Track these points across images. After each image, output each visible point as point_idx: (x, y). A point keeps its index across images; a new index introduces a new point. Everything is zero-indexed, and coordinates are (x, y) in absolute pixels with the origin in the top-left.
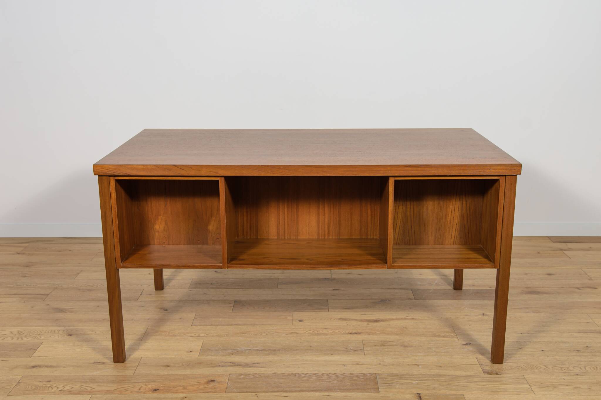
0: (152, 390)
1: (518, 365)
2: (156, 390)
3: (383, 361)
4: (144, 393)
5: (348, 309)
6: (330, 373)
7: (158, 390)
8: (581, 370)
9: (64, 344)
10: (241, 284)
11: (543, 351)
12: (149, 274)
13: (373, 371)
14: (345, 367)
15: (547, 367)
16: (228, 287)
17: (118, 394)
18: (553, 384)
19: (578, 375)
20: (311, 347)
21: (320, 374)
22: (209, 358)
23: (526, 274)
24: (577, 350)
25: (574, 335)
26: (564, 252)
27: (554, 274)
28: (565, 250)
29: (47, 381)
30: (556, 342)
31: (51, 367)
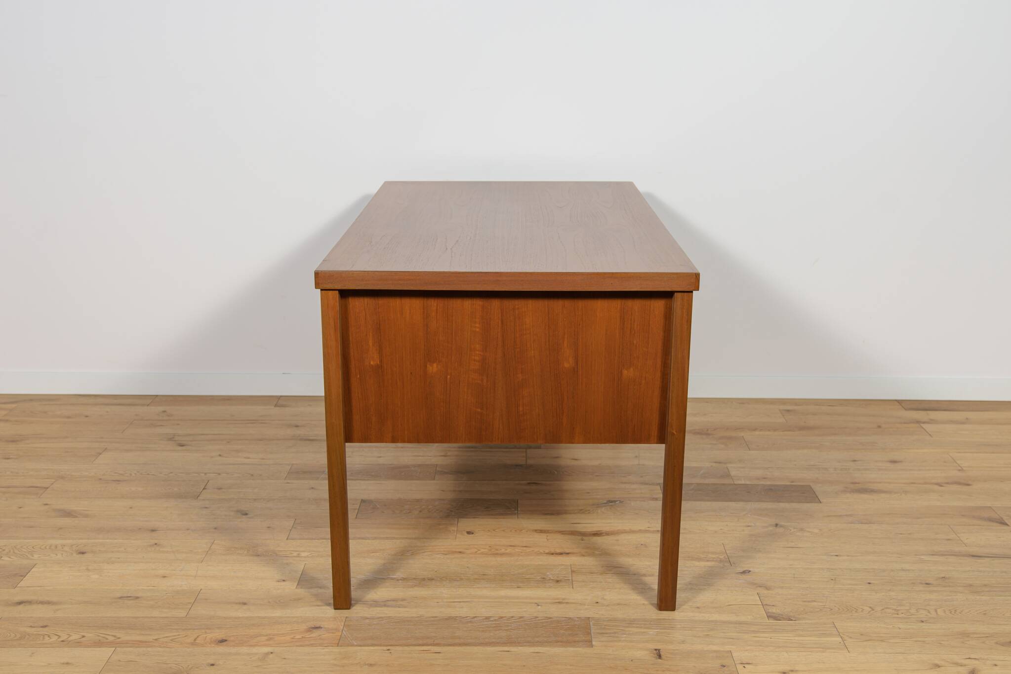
0: (216, 641)
1: (825, 607)
2: (222, 641)
3: (603, 598)
4: (203, 646)
5: (551, 514)
6: (512, 617)
7: (226, 640)
8: (928, 614)
9: (70, 567)
10: (373, 474)
11: (869, 583)
12: (220, 455)
13: (584, 614)
14: (540, 607)
15: (873, 610)
16: (351, 478)
17: (160, 647)
18: (882, 635)
19: (923, 622)
20: (484, 575)
21: (496, 618)
22: (313, 591)
23: (855, 461)
24: (927, 584)
25: (923, 559)
26: (924, 426)
27: (901, 462)
28: (924, 423)
29: (42, 627)
30: (892, 571)
31: (49, 603)
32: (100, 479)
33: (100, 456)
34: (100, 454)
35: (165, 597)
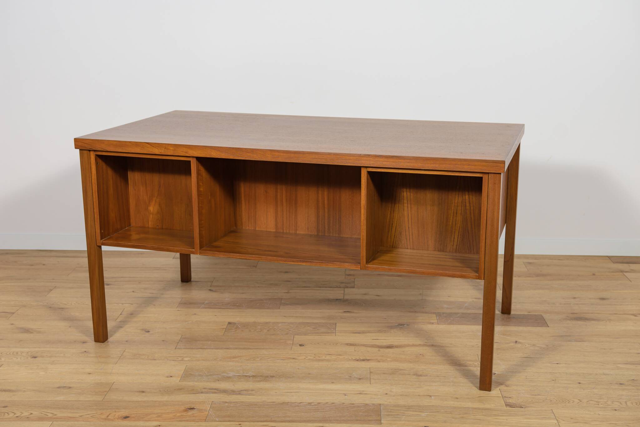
0: (122, 417)
1: (547, 399)
2: (126, 417)
3: (391, 391)
4: (112, 420)
5: (359, 333)
6: (327, 403)
7: (129, 417)
8: (621, 405)
9: (26, 367)
10: (238, 305)
11: (579, 383)
12: (133, 292)
13: (377, 402)
14: (346, 396)
15: (581, 401)
16: (222, 307)
17: (83, 421)
18: (586, 419)
19: (616, 410)
20: (309, 374)
22: (191, 384)
23: (575, 298)
24: (621, 384)
25: (619, 366)
26: (625, 274)
27: (608, 299)
28: (626, 272)
29: (3, 407)
30: (596, 374)
31: (9, 391)
32: (50, 307)
33: (52, 291)
34: (52, 290)
35: (89, 387)
